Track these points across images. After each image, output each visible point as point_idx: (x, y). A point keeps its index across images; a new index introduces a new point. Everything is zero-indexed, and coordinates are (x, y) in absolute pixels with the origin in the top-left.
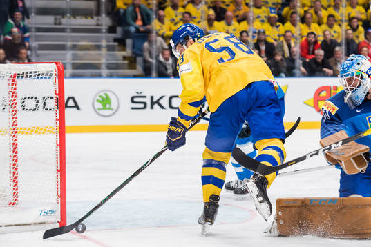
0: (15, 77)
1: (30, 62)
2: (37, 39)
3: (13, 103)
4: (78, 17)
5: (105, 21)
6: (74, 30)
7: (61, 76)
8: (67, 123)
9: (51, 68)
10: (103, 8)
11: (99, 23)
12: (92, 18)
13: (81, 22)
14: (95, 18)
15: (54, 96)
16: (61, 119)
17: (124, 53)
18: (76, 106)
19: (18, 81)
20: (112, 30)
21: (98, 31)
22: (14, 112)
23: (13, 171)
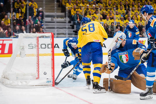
0: (38, 38)
1: (43, 33)
2: (46, 25)
3: (38, 46)
4: (59, 18)
5: (68, 19)
6: (58, 22)
7: (53, 37)
8: (55, 52)
9: (50, 34)
10: (67, 15)
11: (66, 20)
12: (63, 18)
13: (60, 19)
14: (64, 18)
15: (50, 43)
16: (53, 51)
17: (73, 30)
18: (58, 47)
19: (39, 39)
20: (70, 22)
21: (65, 22)
22: (38, 49)
23: (37, 68)
